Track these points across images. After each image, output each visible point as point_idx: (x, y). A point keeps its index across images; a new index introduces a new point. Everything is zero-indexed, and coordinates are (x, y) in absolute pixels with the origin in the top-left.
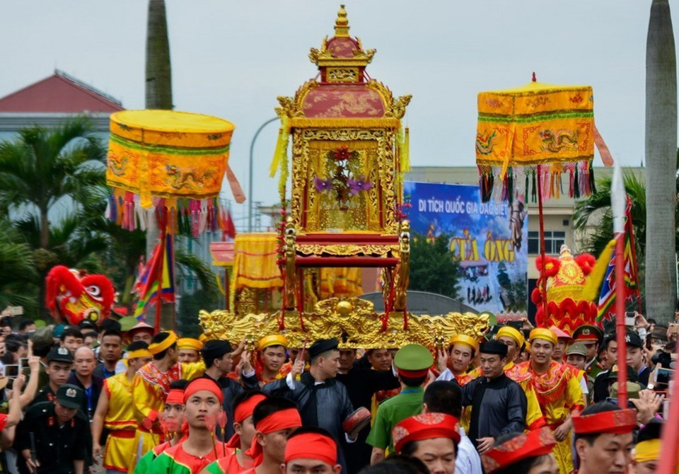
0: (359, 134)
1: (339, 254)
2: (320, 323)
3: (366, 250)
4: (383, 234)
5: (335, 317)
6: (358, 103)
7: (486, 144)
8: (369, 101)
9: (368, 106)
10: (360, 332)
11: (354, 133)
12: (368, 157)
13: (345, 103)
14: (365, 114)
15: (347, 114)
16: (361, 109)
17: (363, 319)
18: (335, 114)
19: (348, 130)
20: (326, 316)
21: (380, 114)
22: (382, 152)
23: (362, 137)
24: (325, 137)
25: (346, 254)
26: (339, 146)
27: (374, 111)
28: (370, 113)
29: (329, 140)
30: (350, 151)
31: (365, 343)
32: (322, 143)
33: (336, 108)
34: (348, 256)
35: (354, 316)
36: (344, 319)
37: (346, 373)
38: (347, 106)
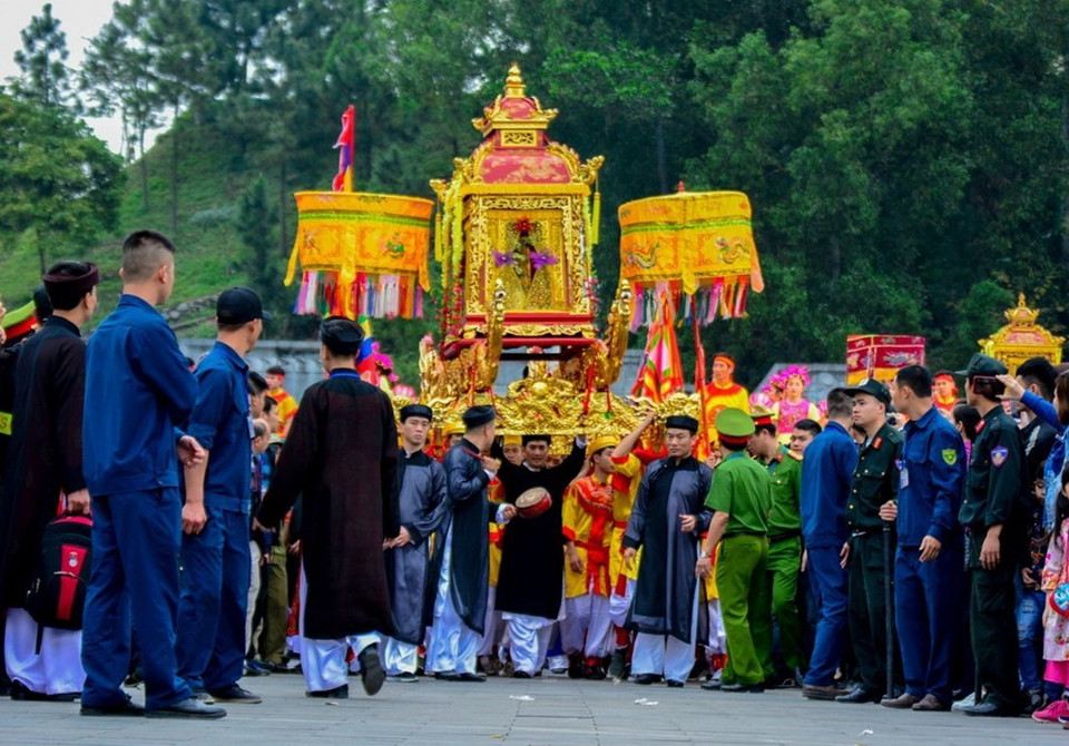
0: (542, 202)
1: (525, 334)
2: (514, 407)
3: (554, 330)
4: (572, 313)
5: (530, 400)
6: (540, 168)
7: (649, 257)
8: (553, 166)
9: (552, 171)
10: (559, 416)
11: (536, 202)
12: (551, 228)
13: (526, 168)
14: (549, 180)
15: (528, 179)
16: (544, 174)
17: (561, 402)
18: (516, 180)
19: (531, 197)
20: (519, 398)
21: (566, 180)
22: (568, 222)
23: (546, 206)
24: (505, 206)
25: (532, 334)
26: (520, 216)
27: (559, 177)
28: (554, 178)
29: (509, 209)
30: (531, 222)
31: (565, 428)
32: (501, 212)
33: (517, 173)
34: (534, 337)
35: (552, 399)
36: (541, 402)
37: (538, 470)
38: (528, 171)
